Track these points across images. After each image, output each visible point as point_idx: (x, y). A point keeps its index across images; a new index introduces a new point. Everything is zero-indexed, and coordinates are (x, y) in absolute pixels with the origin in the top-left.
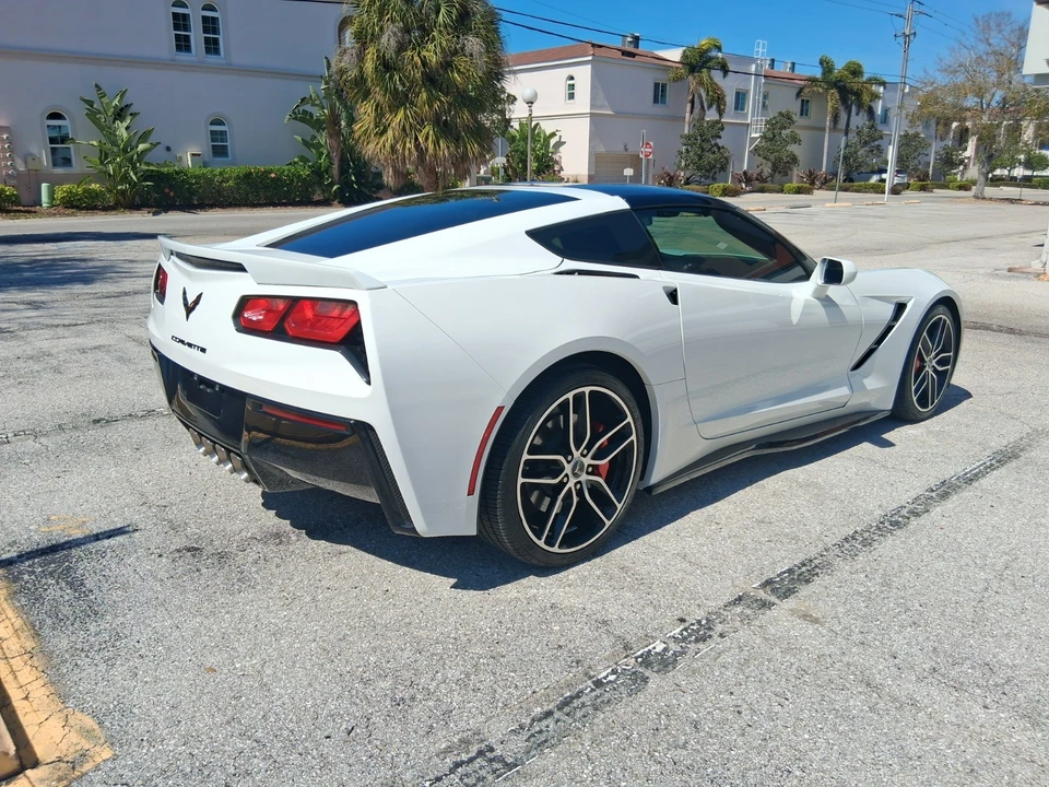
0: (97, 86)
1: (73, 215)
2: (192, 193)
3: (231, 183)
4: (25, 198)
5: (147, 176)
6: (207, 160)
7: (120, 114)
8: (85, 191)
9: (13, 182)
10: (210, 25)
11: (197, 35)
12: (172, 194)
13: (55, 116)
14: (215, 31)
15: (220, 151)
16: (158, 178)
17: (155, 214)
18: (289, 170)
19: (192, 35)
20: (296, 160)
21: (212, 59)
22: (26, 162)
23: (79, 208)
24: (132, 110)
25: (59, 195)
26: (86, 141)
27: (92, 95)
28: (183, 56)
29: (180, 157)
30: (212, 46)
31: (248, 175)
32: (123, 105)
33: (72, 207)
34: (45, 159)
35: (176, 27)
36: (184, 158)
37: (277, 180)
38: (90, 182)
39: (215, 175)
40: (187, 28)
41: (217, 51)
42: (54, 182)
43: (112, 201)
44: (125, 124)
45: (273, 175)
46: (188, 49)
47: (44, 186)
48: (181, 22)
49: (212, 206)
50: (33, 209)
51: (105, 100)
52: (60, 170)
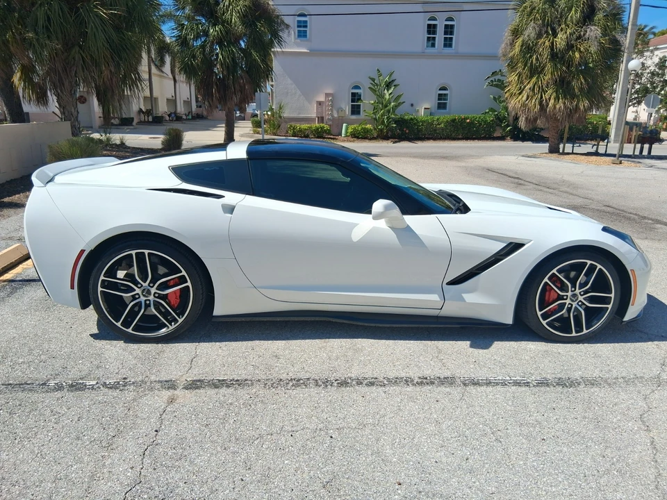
0: (378, 70)
1: (353, 141)
2: (419, 131)
3: (442, 125)
4: (334, 131)
5: (396, 122)
6: (433, 111)
7: (388, 85)
8: (362, 128)
9: (330, 123)
10: (449, 30)
11: (440, 36)
12: (407, 131)
13: (357, 87)
14: (452, 33)
15: (442, 106)
16: (401, 122)
17: (394, 143)
18: (480, 118)
19: (437, 36)
20: (487, 111)
21: (447, 50)
22: (338, 112)
23: (358, 138)
24: (395, 83)
25: (350, 130)
26: (368, 101)
27: (375, 75)
28: (431, 50)
29: (418, 110)
30: (448, 43)
31: (454, 120)
32: (391, 80)
33: (355, 137)
34: (348, 110)
35: (429, 32)
36: (420, 111)
37: (472, 123)
38: (366, 124)
39: (434, 121)
40: (434, 33)
41: (450, 46)
42: (349, 123)
43: (375, 135)
44: (390, 92)
45: (468, 121)
46: (433, 45)
47: (344, 125)
48: (431, 29)
49: (429, 139)
50: (337, 137)
51: (381, 78)
52: (354, 117)
